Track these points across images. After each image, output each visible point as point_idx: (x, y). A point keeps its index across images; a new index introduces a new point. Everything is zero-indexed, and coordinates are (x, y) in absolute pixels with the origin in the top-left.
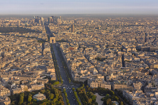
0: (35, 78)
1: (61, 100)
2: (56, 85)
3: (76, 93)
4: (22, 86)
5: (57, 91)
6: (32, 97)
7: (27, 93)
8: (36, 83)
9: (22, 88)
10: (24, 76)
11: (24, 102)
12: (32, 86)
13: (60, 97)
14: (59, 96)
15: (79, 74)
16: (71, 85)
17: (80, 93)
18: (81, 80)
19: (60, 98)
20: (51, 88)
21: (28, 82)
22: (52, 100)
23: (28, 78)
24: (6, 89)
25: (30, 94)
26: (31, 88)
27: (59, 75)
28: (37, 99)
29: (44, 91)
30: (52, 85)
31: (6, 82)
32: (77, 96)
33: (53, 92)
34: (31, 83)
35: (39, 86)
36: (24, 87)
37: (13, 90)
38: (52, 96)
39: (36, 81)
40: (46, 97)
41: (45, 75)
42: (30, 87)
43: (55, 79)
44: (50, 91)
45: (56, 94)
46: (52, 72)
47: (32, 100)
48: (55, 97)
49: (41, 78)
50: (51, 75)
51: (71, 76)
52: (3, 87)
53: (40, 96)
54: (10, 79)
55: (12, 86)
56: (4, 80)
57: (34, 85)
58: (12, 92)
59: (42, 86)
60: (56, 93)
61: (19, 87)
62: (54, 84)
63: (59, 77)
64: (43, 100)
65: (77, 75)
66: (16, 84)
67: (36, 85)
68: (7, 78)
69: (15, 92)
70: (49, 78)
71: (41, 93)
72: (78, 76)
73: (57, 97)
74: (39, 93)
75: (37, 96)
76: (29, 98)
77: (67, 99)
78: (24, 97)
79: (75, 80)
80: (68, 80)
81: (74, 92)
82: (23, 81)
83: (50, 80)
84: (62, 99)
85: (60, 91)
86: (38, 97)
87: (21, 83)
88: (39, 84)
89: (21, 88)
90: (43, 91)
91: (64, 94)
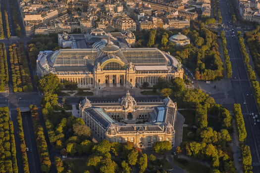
0: (176, 9)
1: (215, 49)
2: (210, 25)
3: (242, 40)
4: (154, 19)
5: (209, 34)
6: (168, 39)
7: (161, 31)
8: (176, 17)
9: (154, 22)
10: (159, 4)
11: (155, 44)
12: (169, 20)
13: (214, 44)
14: (213, 42)
15: (252, 10)
16: (236, 26)
17: (249, 40)
18: (254, 20)
19: (214, 46)
20: (200, 28)
21: (165, 14)
22: (200, 47)
23: (164, 8)
24: (130, 20)
25: (165, 33)
26: (168, 24)
27: (218, 8)
28: (175, 42)
29: (188, 31)
30: (203, 24)
31: (131, 9)
32: (243, 45)
33: (203, 35)
34: (168, 16)
35: (181, 22)
36: (156, 21)
37: (140, 23)
38: (200, 41)
39: (176, 13)
40: (190, 42)
41: (194, 7)
42: (166, 22)
43: (209, 15)
44: (197, 33)
45: (208, 39)
46: (206, 3)
47: (168, 43)
48: (205, 43)
49: (186, 10)
50: (203, 6)
51: (239, 12)
52: (126, 15)
53: (181, 39)
54: (137, 5)
55: (139, 17)
56: (128, 6)
57: (173, 20)
58: (138, 26)
59: (187, 23)
60: (208, 37)
61: (150, 20)
62: (206, 22)
63: (217, 12)
64: (185, 46)
65: (249, 10)
66: (146, 15)
67: (176, 20)
68: (133, 3)
69: (142, 27)
70: (199, 11)
71: (183, 33)
72: (250, 13)
73: (209, 43)
74: (180, 33)
75: (176, 38)
76: (163, 39)
77: (226, 49)
78: (156, 36)
79: (245, 18)
80: (232, 18)
81: (239, 39)
82: (157, 10)
83: (200, 16)
84: (217, 48)
85: (214, 35)
86: (177, 40)
87: (153, 14)
88: (181, 19)
89: (152, 21)
90: (186, 31)
91: (222, 40)
